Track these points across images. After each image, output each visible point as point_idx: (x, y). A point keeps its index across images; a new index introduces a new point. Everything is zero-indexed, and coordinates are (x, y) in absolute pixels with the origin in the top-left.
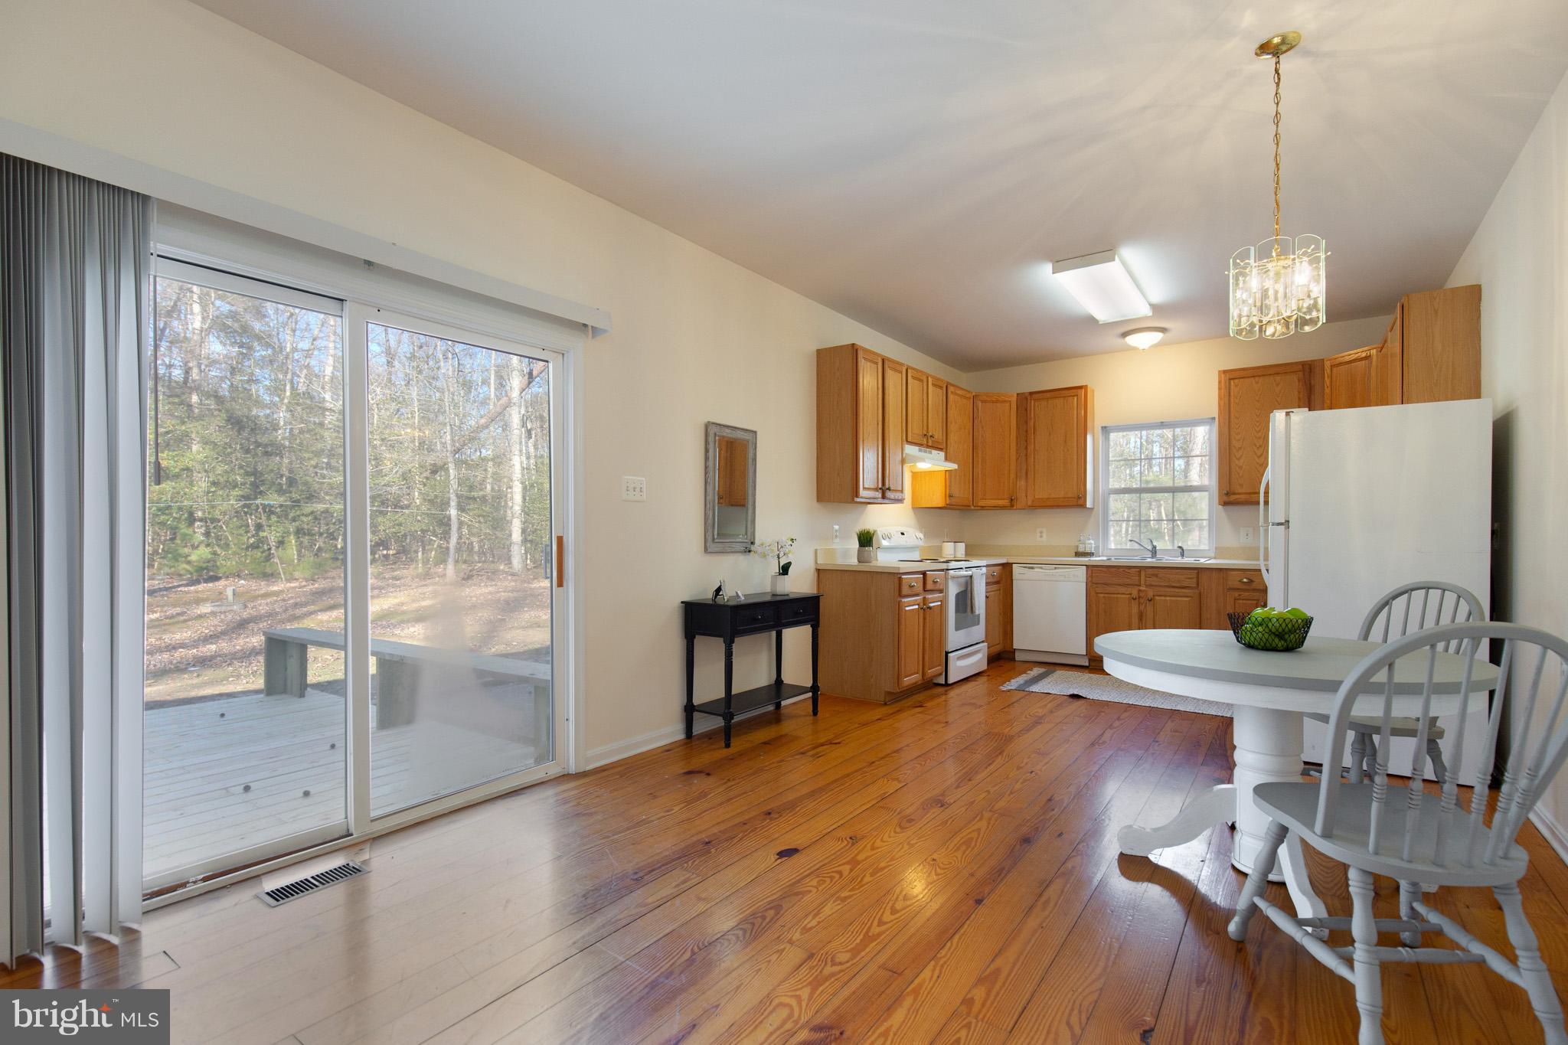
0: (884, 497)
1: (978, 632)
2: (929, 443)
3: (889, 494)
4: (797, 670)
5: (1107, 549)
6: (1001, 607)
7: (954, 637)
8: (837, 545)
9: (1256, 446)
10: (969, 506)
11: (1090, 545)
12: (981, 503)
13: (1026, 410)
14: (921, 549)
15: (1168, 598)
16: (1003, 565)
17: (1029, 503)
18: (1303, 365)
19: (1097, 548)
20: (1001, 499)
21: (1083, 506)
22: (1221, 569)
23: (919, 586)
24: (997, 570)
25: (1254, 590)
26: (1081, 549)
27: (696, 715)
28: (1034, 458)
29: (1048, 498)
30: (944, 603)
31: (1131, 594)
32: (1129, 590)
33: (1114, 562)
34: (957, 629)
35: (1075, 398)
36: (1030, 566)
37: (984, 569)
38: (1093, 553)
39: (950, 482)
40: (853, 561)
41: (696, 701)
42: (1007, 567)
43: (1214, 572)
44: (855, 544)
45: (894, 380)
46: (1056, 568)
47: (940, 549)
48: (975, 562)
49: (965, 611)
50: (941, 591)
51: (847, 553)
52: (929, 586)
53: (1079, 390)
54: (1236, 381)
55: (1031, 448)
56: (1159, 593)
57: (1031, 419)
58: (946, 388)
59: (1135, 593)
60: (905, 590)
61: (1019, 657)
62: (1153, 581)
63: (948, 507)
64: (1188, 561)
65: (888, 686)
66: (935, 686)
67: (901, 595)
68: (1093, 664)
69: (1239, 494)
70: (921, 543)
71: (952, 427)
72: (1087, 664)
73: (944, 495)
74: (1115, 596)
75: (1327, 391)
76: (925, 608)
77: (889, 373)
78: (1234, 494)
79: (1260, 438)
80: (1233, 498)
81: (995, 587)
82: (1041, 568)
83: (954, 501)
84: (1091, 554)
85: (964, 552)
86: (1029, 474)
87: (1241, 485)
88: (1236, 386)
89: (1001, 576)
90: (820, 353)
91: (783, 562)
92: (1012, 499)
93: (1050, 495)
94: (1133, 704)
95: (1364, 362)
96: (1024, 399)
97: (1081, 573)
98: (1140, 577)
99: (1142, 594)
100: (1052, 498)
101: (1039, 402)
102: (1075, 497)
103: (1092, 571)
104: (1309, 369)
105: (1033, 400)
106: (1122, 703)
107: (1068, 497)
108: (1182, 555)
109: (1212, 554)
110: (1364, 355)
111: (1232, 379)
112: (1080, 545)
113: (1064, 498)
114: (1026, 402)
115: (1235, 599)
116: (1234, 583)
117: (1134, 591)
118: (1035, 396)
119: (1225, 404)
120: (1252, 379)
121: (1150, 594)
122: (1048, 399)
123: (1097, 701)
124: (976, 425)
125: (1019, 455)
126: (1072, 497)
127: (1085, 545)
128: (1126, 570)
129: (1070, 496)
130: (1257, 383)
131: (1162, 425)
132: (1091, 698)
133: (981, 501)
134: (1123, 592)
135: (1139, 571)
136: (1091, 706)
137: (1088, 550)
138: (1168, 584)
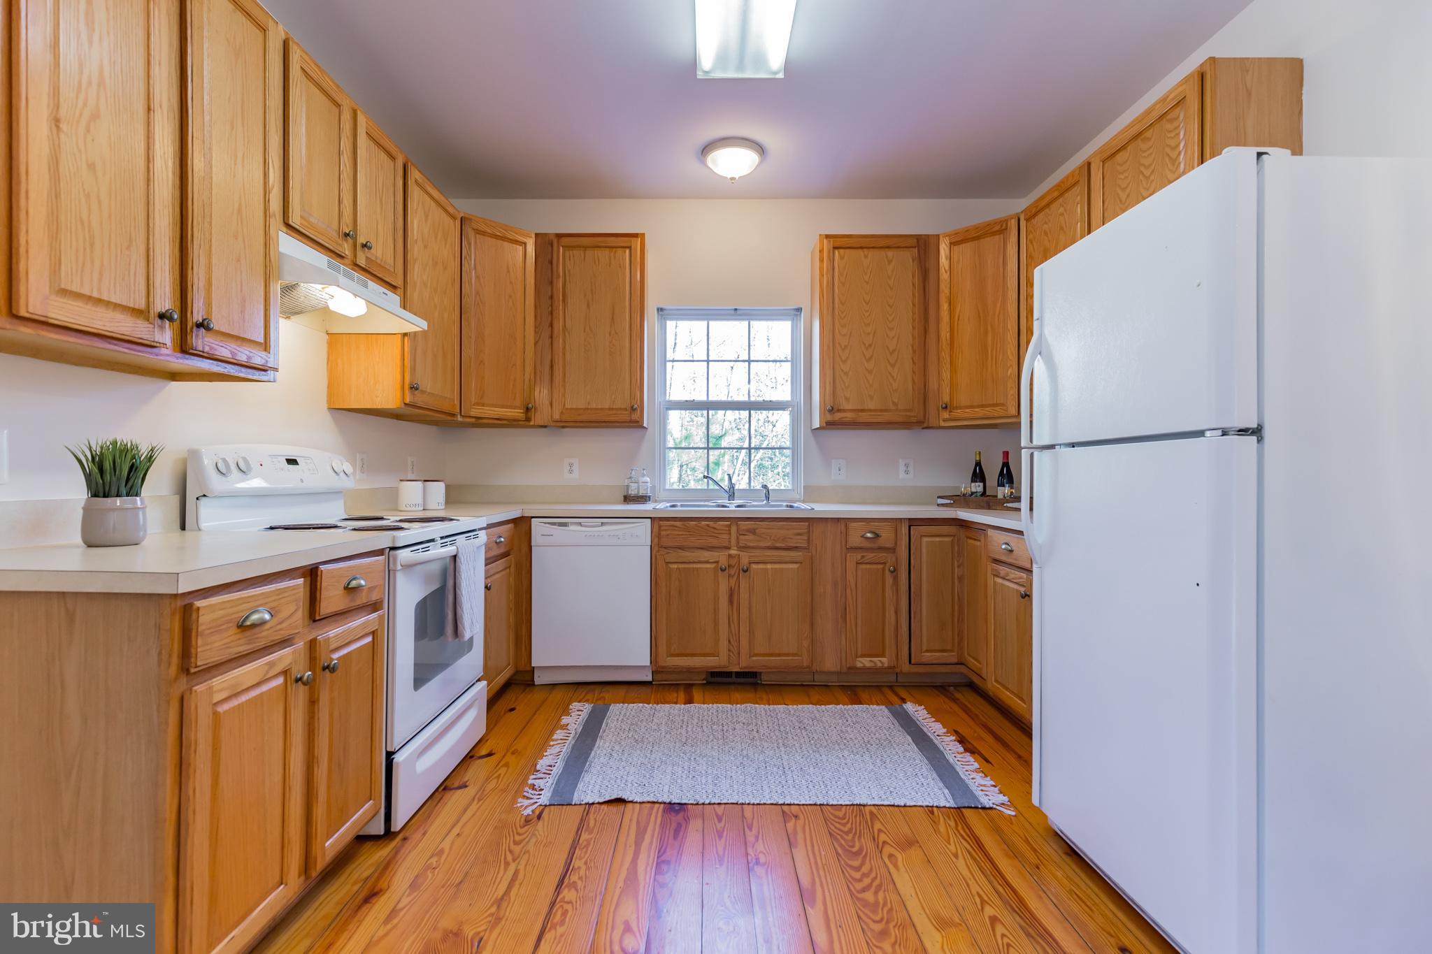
1: (468, 665)
2: (358, 260)
5: (664, 490)
6: (511, 597)
7: (411, 706)
9: (865, 344)
10: (453, 415)
11: (645, 483)
12: (476, 412)
13: (551, 263)
15: (769, 566)
16: (514, 522)
17: (557, 417)
18: (917, 239)
19: (656, 488)
20: (511, 407)
21: (637, 424)
22: (838, 520)
24: (503, 533)
25: (881, 549)
26: (633, 492)
28: (564, 341)
29: (585, 409)
30: (382, 633)
31: (717, 562)
32: (714, 556)
35: (628, 251)
36: (561, 521)
37: (483, 535)
38: (649, 497)
39: (414, 360)
42: (522, 524)
43: (830, 522)
46: (602, 524)
47: (392, 497)
48: (464, 522)
49: (441, 632)
50: (375, 606)
52: (331, 604)
53: (633, 239)
54: (842, 251)
55: (559, 325)
56: (756, 560)
57: (558, 276)
59: (723, 562)
61: (539, 679)
62: (749, 539)
68: (657, 677)
69: (844, 411)
70: (349, 484)
71: (418, 251)
72: (649, 678)
73: (398, 386)
74: (695, 566)
78: (839, 411)
79: (869, 334)
80: (838, 416)
81: (501, 564)
82: (580, 524)
83: (420, 399)
84: (649, 500)
85: (442, 501)
86: (556, 367)
87: (847, 399)
88: (842, 258)
89: (511, 541)
92: (528, 409)
93: (589, 403)
94: (784, 804)
95: (997, 237)
96: (548, 245)
97: (643, 531)
98: (730, 534)
99: (733, 562)
100: (592, 409)
101: (571, 252)
102: (626, 409)
103: (660, 527)
104: (923, 247)
105: (561, 248)
106: (765, 804)
107: (616, 409)
108: (768, 498)
109: (798, 495)
110: (997, 228)
111: (835, 248)
112: (632, 485)
113: (609, 409)
114: (550, 248)
115: (857, 563)
116: (855, 540)
117: (722, 557)
118: (565, 241)
119: (828, 283)
120: (860, 251)
121: (745, 560)
122: (585, 248)
123: (720, 810)
124: (467, 272)
125: (540, 336)
126: (621, 409)
127: (636, 485)
128: (711, 523)
129: (617, 407)
130: (866, 257)
131: (736, 314)
132: (707, 802)
133: (475, 408)
134: (706, 559)
135: (730, 526)
136: (720, 837)
137: (642, 492)
138: (769, 544)
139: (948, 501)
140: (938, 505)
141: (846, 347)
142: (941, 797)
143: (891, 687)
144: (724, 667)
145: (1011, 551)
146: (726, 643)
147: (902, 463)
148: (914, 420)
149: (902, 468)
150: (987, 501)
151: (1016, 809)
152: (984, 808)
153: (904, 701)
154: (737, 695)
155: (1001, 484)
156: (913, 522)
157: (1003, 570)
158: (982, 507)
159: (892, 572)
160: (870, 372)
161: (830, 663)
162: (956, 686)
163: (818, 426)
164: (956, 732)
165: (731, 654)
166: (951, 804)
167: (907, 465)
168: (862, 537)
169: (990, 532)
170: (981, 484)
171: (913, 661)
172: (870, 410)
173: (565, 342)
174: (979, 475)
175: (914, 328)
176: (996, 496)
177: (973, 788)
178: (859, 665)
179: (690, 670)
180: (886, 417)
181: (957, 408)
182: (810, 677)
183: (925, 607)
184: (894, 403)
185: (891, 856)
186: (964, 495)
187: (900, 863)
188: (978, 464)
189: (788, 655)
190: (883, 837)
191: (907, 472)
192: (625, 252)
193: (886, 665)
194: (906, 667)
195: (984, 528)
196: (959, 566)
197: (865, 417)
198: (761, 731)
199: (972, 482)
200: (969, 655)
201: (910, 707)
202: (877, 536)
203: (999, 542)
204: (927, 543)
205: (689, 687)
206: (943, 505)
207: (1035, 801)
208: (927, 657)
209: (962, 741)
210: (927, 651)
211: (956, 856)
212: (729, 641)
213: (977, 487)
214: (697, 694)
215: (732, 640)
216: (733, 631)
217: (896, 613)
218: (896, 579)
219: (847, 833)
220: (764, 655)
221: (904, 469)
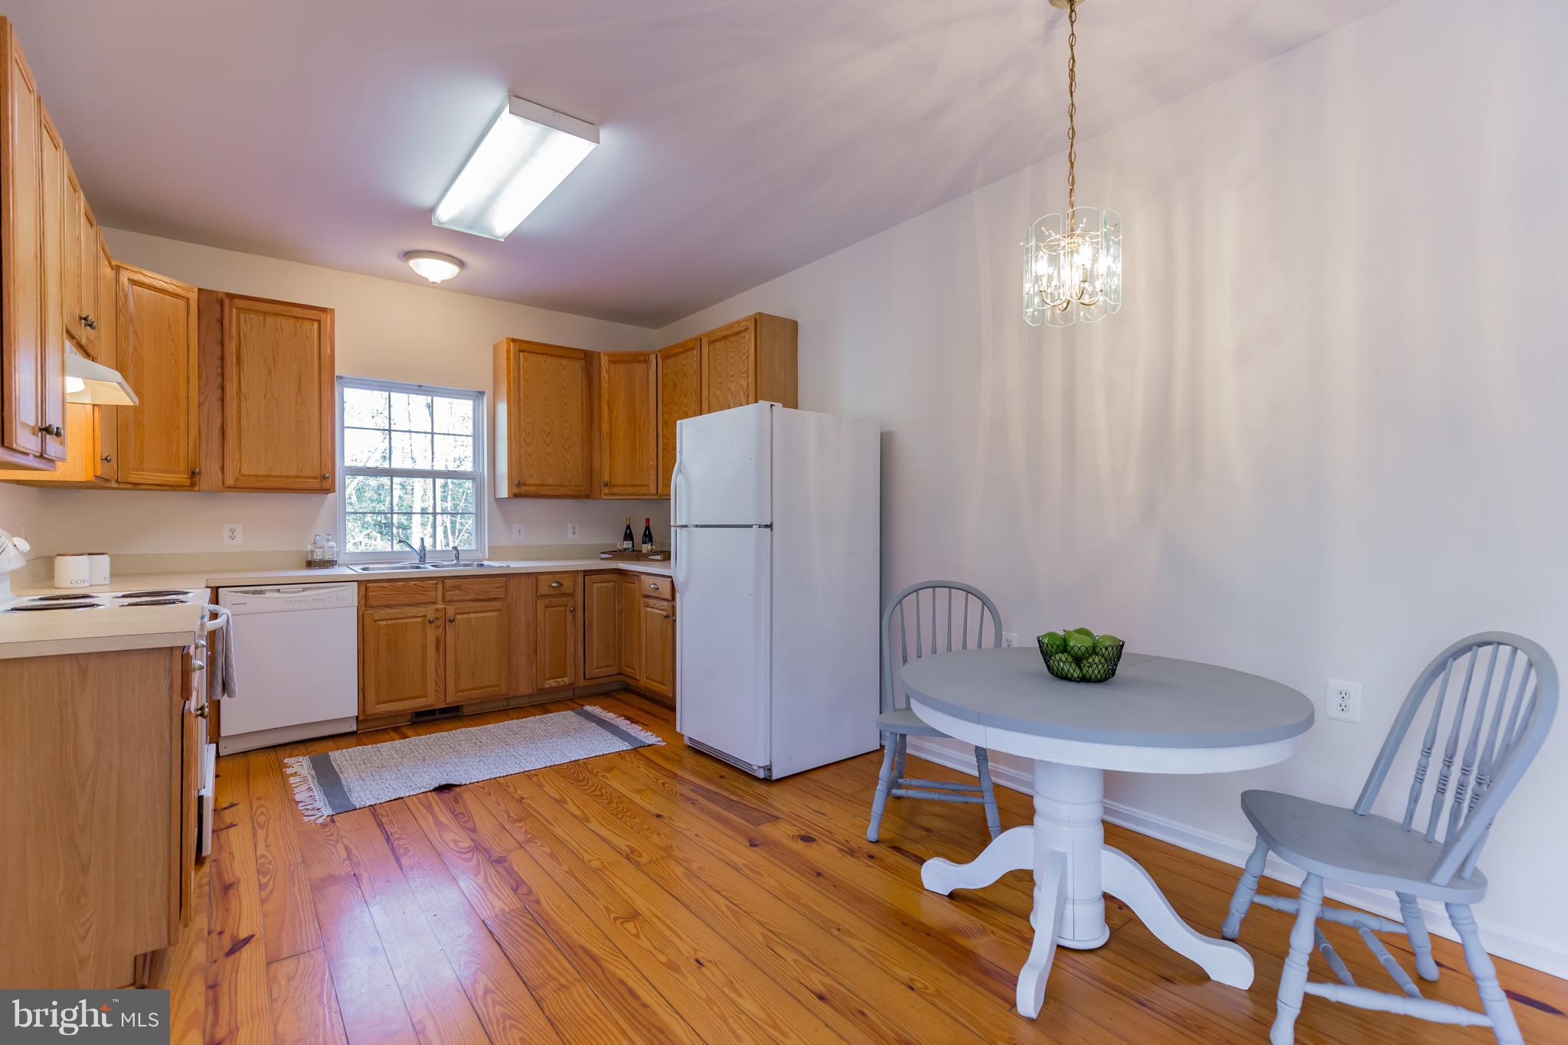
5: (345, 553)
9: (545, 432)
11: (331, 548)
12: (134, 478)
13: (221, 322)
15: (472, 615)
17: (229, 482)
18: (585, 353)
20: (174, 472)
21: (329, 490)
22: (529, 574)
25: (563, 595)
26: (318, 556)
28: (239, 405)
29: (266, 476)
31: (425, 616)
32: (422, 611)
35: (316, 324)
36: (253, 589)
38: (336, 561)
43: (523, 577)
46: (304, 590)
53: (322, 314)
54: (526, 354)
55: (231, 388)
56: (461, 611)
57: (231, 338)
59: (431, 615)
61: (225, 750)
62: (455, 594)
68: (364, 726)
69: (529, 485)
72: (354, 728)
73: (90, 458)
75: (606, 385)
78: (524, 485)
79: (548, 424)
80: (524, 489)
82: (279, 591)
84: (333, 563)
85: (108, 575)
86: (228, 432)
87: (531, 476)
88: (526, 360)
92: (193, 473)
93: (271, 470)
94: (524, 772)
95: (642, 364)
96: (215, 303)
97: (344, 594)
98: (436, 591)
99: (439, 615)
100: (274, 476)
101: (247, 315)
102: (315, 478)
103: (366, 589)
104: (588, 359)
105: (234, 310)
106: (511, 775)
107: (305, 477)
108: (457, 558)
109: (481, 555)
110: (642, 358)
111: (520, 351)
112: (317, 550)
113: (297, 477)
114: (218, 308)
115: (546, 607)
116: (544, 589)
117: (431, 614)
118: (238, 302)
119: (514, 379)
120: (541, 356)
121: (451, 613)
122: (265, 313)
123: (481, 784)
124: (122, 325)
125: (206, 398)
126: (309, 477)
127: (322, 550)
128: (419, 583)
129: (305, 475)
130: (545, 362)
131: (420, 390)
132: (468, 783)
133: (133, 474)
134: (414, 614)
135: (436, 584)
136: (490, 795)
137: (328, 557)
138: (472, 597)
139: (609, 556)
140: (601, 559)
141: (529, 433)
142: (625, 746)
143: (570, 700)
144: (432, 705)
145: (657, 589)
146: (434, 684)
147: (570, 526)
148: (583, 493)
149: (570, 531)
150: (637, 556)
151: (666, 742)
152: (649, 745)
153: (582, 706)
154: (446, 726)
155: (644, 542)
156: (587, 573)
157: (652, 602)
158: (634, 560)
159: (573, 611)
160: (550, 454)
161: (524, 688)
162: (616, 691)
163: (507, 497)
164: (623, 716)
165: (438, 694)
166: (630, 747)
167: (574, 528)
168: (549, 586)
169: (643, 577)
170: (631, 542)
171: (586, 678)
172: (549, 485)
173: (240, 407)
174: (629, 536)
175: (582, 422)
176: (641, 551)
177: (640, 738)
178: (547, 686)
179: (398, 714)
180: (562, 491)
181: (614, 486)
182: (506, 703)
183: (595, 635)
184: (568, 481)
185: (603, 776)
186: (620, 550)
187: (609, 777)
188: (628, 527)
189: (490, 686)
190: (595, 770)
191: (574, 533)
192: (313, 324)
193: (567, 683)
194: (581, 683)
195: (638, 575)
196: (618, 604)
197: (545, 491)
198: (483, 741)
199: (624, 540)
200: (626, 666)
201: (588, 708)
202: (561, 585)
203: (649, 583)
204: (596, 587)
205: (396, 729)
206: (605, 559)
207: (678, 730)
208: (597, 672)
209: (628, 718)
210: (597, 668)
211: (639, 767)
212: (436, 684)
213: (627, 545)
214: (407, 731)
215: (439, 683)
216: (440, 674)
217: (575, 642)
218: (574, 617)
219: (573, 774)
220: (467, 690)
221: (572, 530)
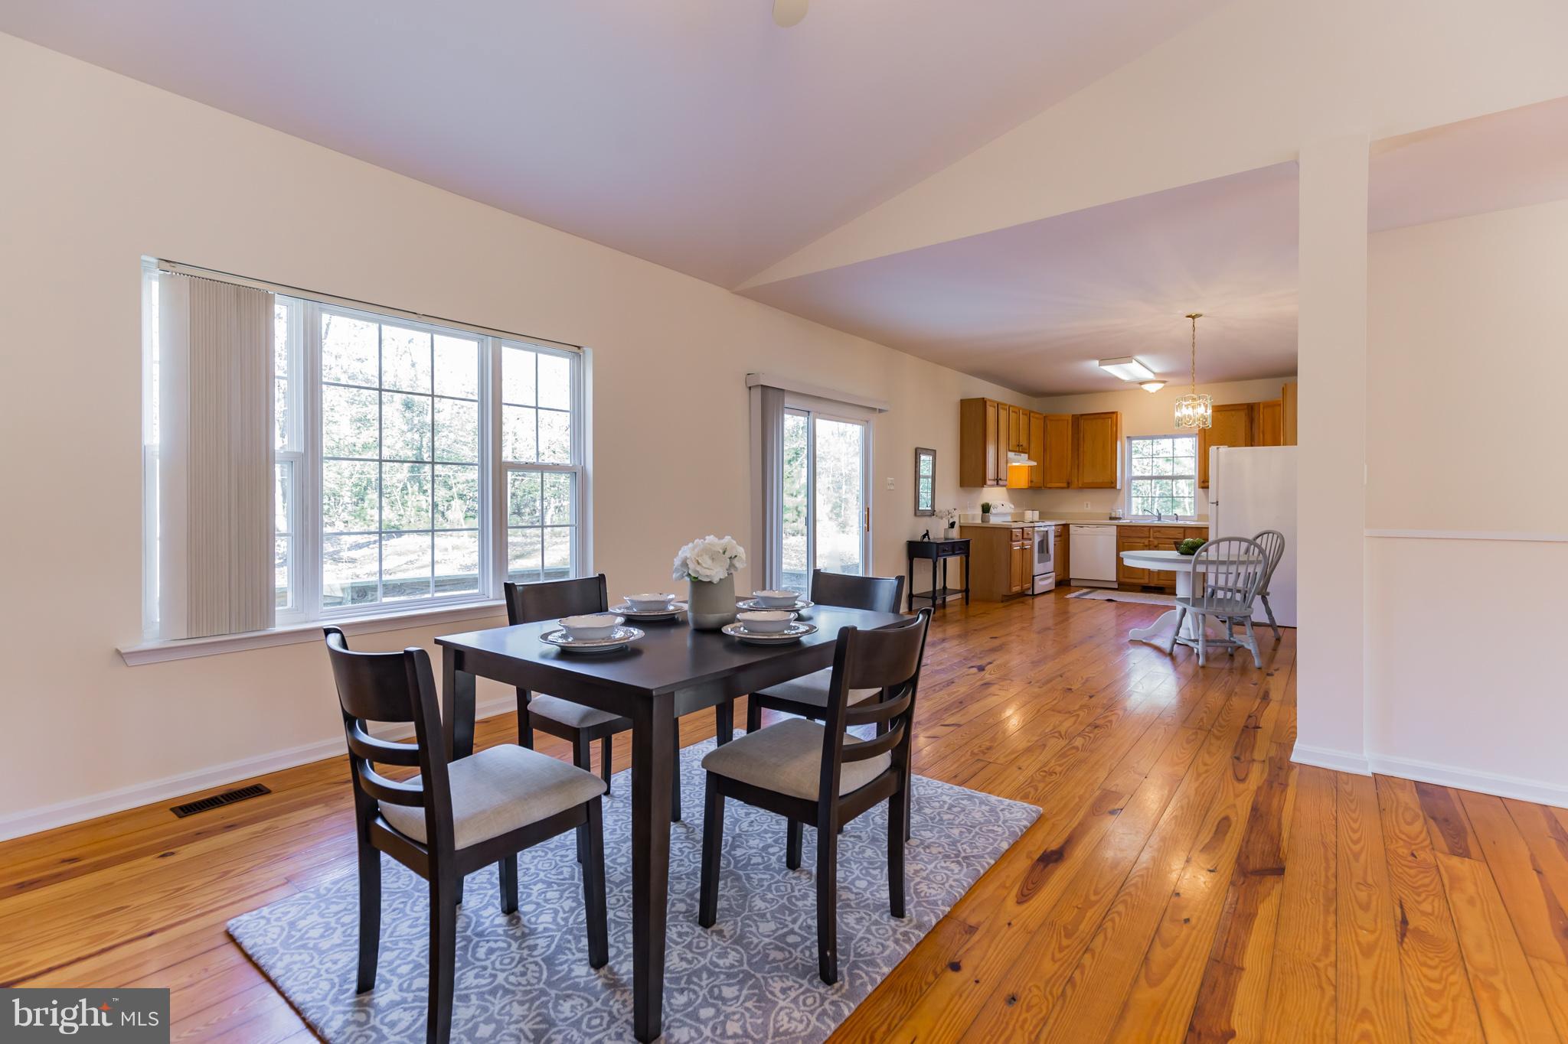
0: (997, 484)
1: (1050, 565)
2: (1020, 449)
3: (1001, 482)
4: (954, 581)
5: (1130, 515)
6: (1063, 550)
7: (1038, 568)
8: (970, 512)
10: (1042, 487)
11: (1119, 512)
14: (1012, 514)
16: (1064, 525)
17: (1080, 485)
18: (1248, 406)
19: (1123, 514)
20: (1062, 483)
21: (1114, 487)
22: (1198, 528)
23: (1020, 535)
24: (1060, 529)
26: (1113, 515)
27: (914, 599)
28: (1083, 456)
29: (1093, 481)
30: (1032, 546)
32: (1143, 541)
33: (1135, 523)
34: (1039, 562)
35: (1110, 419)
37: (1054, 527)
39: (1032, 473)
40: (978, 521)
41: (914, 592)
42: (1066, 527)
43: (1194, 530)
44: (979, 511)
45: (1003, 414)
46: (1097, 527)
47: (1024, 515)
48: (1048, 523)
49: (1044, 552)
50: (1030, 539)
51: (975, 517)
52: (1025, 536)
53: (1112, 415)
56: (1161, 542)
57: (1081, 434)
58: (1029, 414)
59: (1146, 543)
60: (1014, 538)
61: (1073, 583)
62: (1158, 534)
63: (1030, 488)
64: (1180, 523)
65: (1005, 592)
66: (1025, 596)
67: (1011, 540)
68: (1121, 587)
70: (1012, 511)
71: (1033, 438)
72: (1117, 587)
73: (1027, 481)
74: (1134, 544)
75: (1261, 421)
76: (1023, 549)
77: (1001, 411)
81: (1058, 539)
82: (1088, 527)
83: (1033, 484)
84: (1120, 519)
85: (1038, 517)
89: (1063, 531)
90: (962, 401)
91: (951, 521)
92: (1069, 483)
93: (1094, 478)
96: (1077, 420)
97: (1113, 530)
98: (1150, 532)
100: (1095, 481)
101: (1084, 422)
102: (1109, 480)
103: (1123, 529)
104: (1252, 407)
105: (1080, 421)
107: (1105, 482)
108: (1177, 519)
109: (1195, 519)
112: (1114, 513)
113: (1101, 481)
118: (1081, 418)
122: (1092, 419)
124: (1047, 438)
125: (1073, 455)
126: (1107, 481)
127: (1116, 513)
129: (1105, 480)
131: (1167, 437)
133: (1049, 484)
135: (1149, 529)
137: (1117, 516)
138: (1166, 536)
179: (1134, 585)
